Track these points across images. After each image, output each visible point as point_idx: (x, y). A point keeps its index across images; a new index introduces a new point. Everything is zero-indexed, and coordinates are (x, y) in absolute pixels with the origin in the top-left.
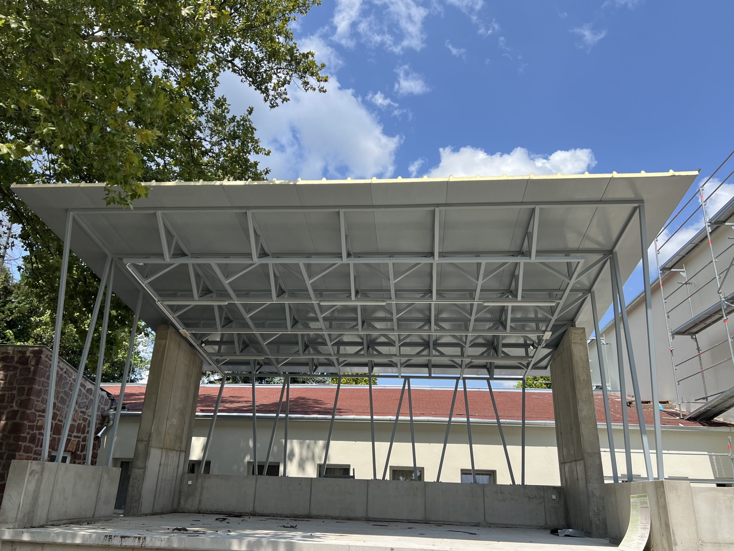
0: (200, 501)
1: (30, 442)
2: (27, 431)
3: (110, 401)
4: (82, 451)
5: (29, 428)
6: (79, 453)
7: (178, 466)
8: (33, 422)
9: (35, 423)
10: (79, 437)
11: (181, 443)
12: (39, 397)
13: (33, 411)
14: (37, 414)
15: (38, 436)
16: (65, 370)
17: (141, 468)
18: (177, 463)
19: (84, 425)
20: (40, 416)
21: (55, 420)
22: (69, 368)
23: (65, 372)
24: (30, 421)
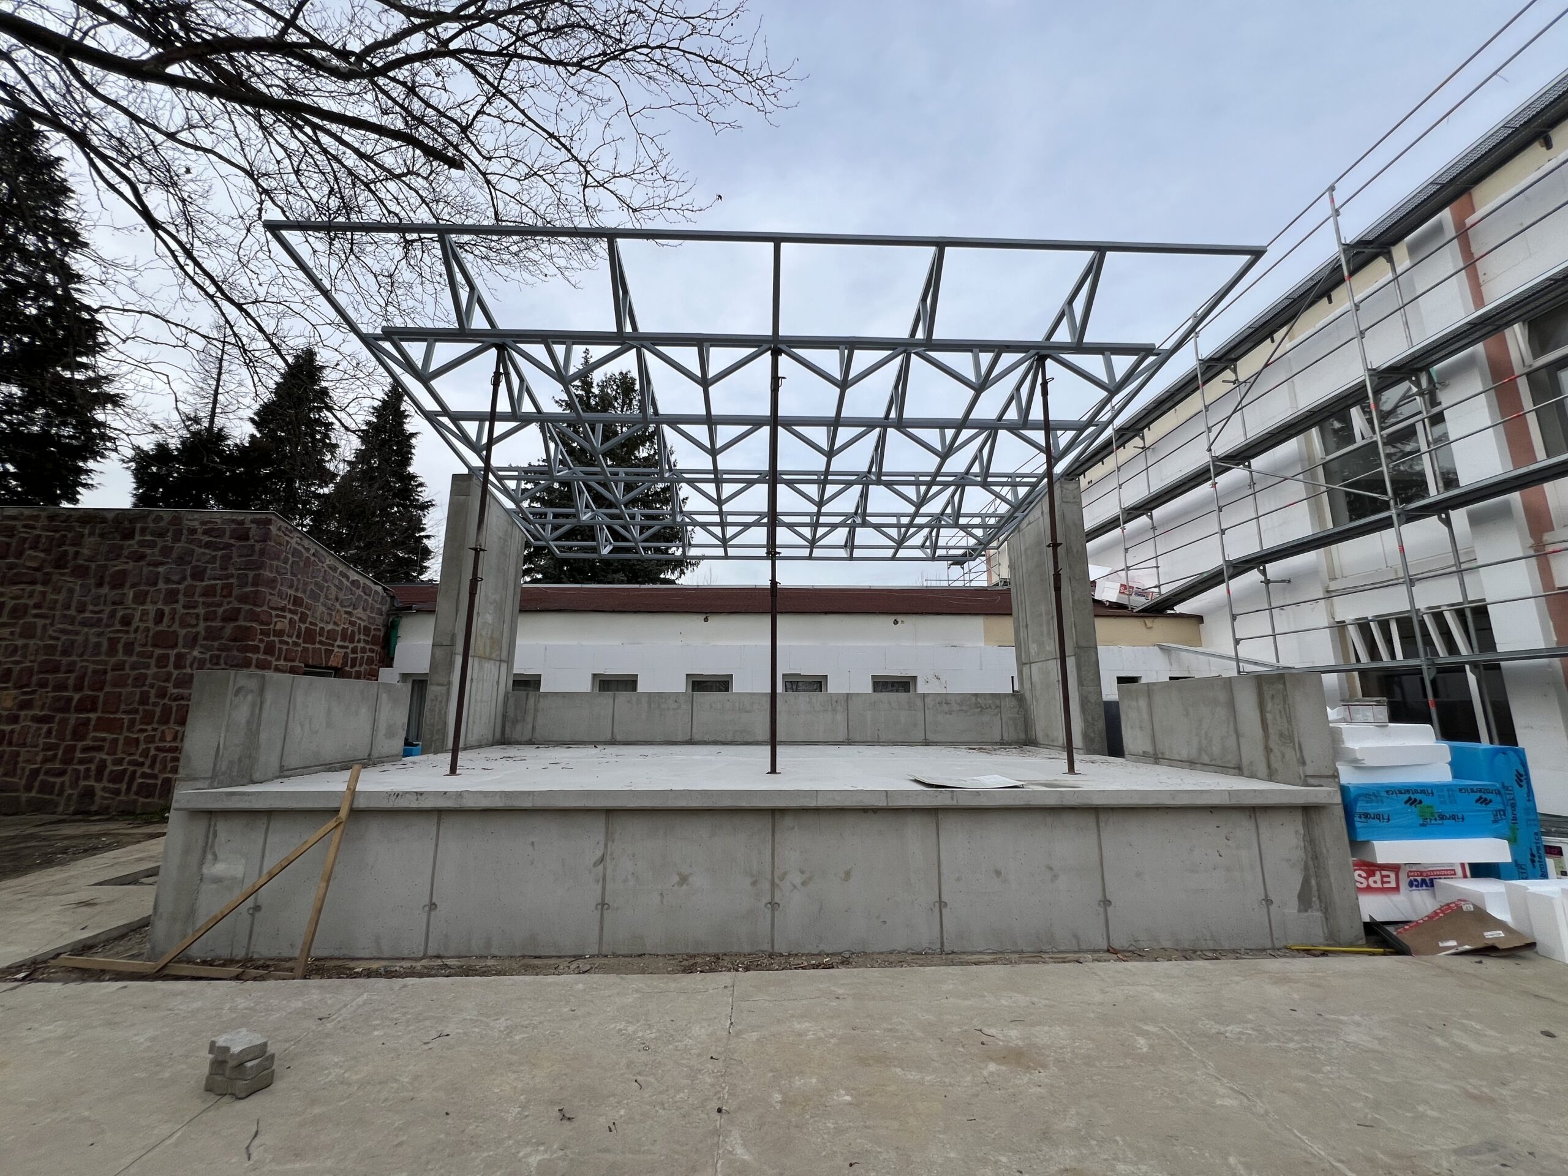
0: (534, 728)
1: (265, 653)
2: (259, 637)
3: (388, 599)
4: (352, 667)
5: (261, 634)
6: (347, 669)
7: (498, 682)
8: (268, 624)
9: (272, 627)
10: (347, 647)
11: (501, 650)
12: (273, 588)
13: (265, 608)
14: (274, 613)
15: (278, 646)
16: (312, 551)
17: (442, 685)
18: (496, 678)
19: (353, 631)
20: (277, 616)
21: (305, 623)
22: (318, 549)
23: (314, 555)
24: (262, 623)
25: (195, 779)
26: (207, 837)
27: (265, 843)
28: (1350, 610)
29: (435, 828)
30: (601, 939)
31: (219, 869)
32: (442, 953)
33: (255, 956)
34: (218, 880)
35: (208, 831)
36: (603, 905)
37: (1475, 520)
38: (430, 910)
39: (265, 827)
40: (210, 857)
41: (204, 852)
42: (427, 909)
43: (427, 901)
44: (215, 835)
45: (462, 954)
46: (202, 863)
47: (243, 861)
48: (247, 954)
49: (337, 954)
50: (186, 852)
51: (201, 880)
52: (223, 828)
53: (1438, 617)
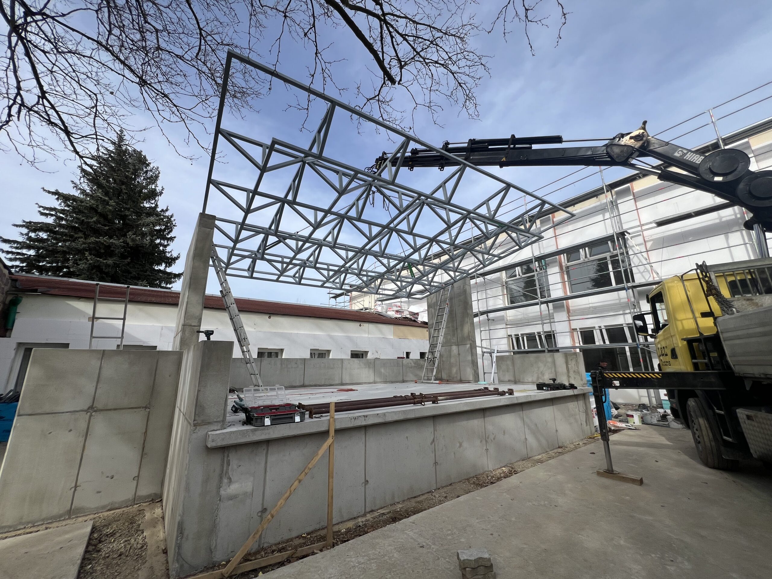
25: (209, 423)
26: (222, 466)
27: (266, 463)
28: (513, 332)
29: (364, 436)
30: (436, 481)
31: (234, 488)
32: (373, 509)
33: (265, 545)
34: (232, 498)
35: (223, 462)
36: (436, 463)
37: (555, 307)
38: (365, 485)
39: (265, 452)
40: (225, 481)
41: (221, 478)
42: (363, 485)
43: (364, 481)
44: (228, 464)
45: (383, 506)
46: (219, 487)
47: (252, 479)
48: (259, 546)
49: (318, 527)
50: (206, 481)
51: (220, 500)
52: (234, 459)
53: (540, 337)
